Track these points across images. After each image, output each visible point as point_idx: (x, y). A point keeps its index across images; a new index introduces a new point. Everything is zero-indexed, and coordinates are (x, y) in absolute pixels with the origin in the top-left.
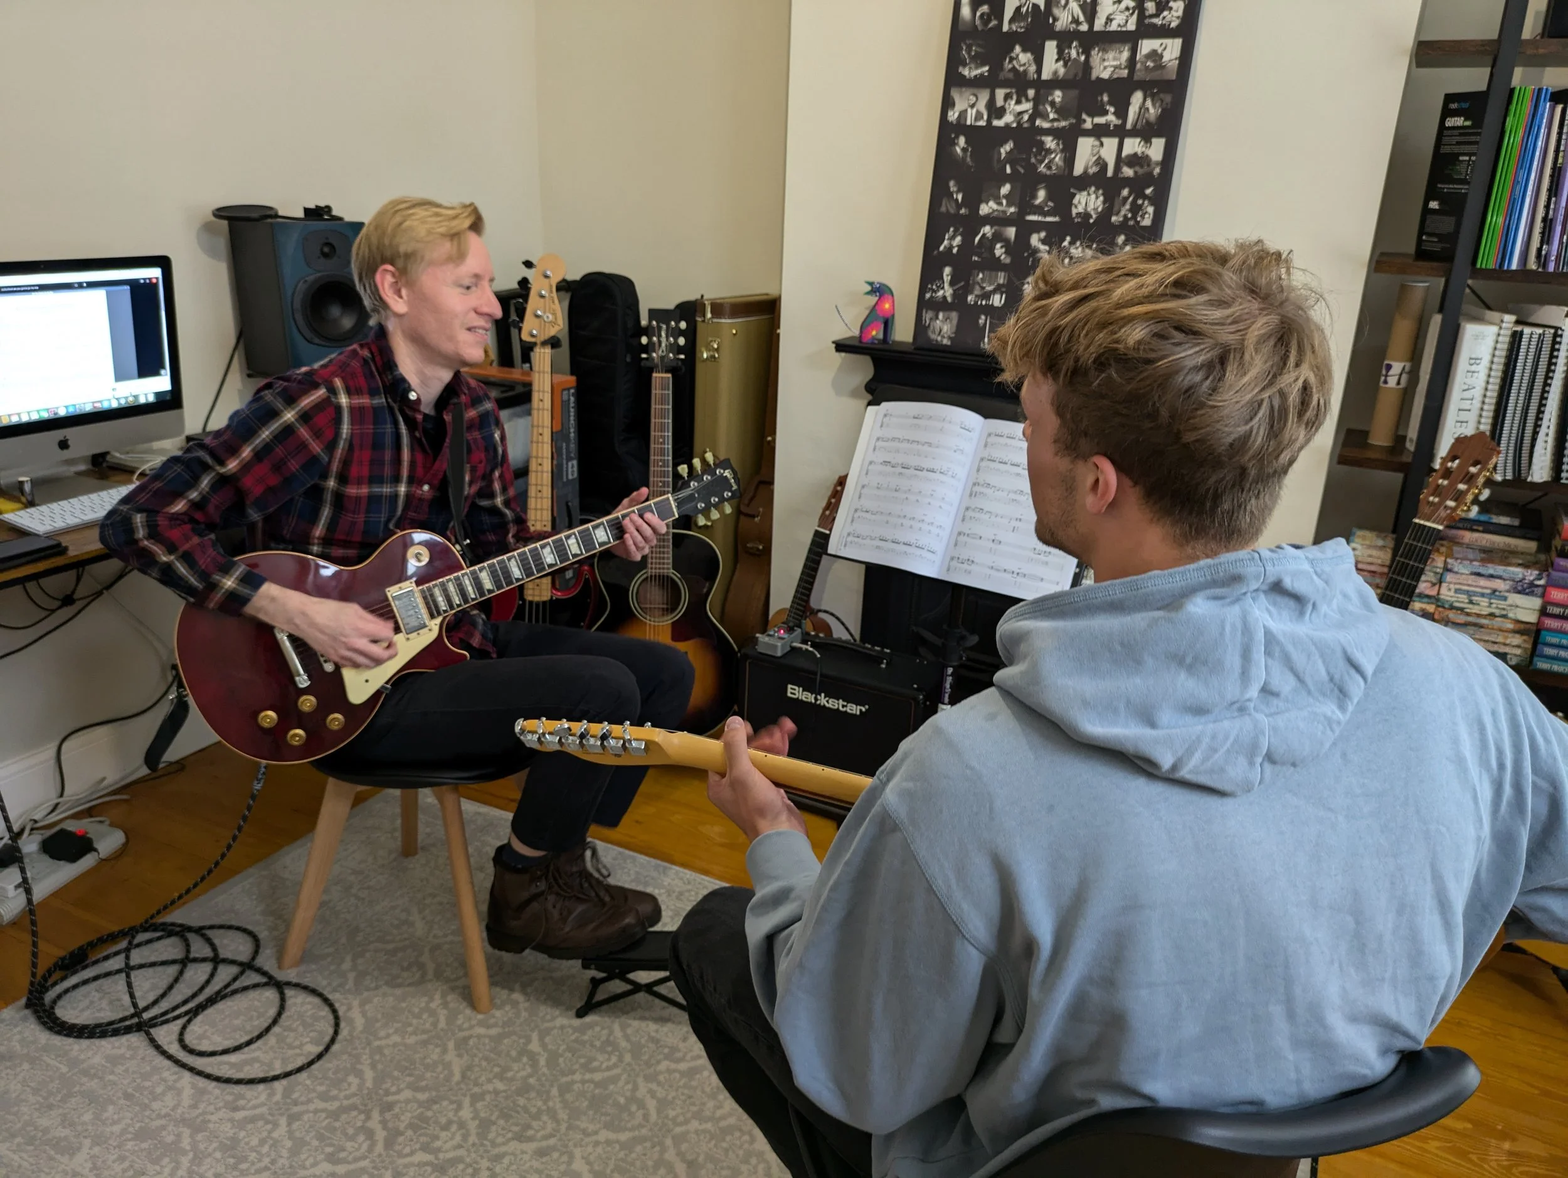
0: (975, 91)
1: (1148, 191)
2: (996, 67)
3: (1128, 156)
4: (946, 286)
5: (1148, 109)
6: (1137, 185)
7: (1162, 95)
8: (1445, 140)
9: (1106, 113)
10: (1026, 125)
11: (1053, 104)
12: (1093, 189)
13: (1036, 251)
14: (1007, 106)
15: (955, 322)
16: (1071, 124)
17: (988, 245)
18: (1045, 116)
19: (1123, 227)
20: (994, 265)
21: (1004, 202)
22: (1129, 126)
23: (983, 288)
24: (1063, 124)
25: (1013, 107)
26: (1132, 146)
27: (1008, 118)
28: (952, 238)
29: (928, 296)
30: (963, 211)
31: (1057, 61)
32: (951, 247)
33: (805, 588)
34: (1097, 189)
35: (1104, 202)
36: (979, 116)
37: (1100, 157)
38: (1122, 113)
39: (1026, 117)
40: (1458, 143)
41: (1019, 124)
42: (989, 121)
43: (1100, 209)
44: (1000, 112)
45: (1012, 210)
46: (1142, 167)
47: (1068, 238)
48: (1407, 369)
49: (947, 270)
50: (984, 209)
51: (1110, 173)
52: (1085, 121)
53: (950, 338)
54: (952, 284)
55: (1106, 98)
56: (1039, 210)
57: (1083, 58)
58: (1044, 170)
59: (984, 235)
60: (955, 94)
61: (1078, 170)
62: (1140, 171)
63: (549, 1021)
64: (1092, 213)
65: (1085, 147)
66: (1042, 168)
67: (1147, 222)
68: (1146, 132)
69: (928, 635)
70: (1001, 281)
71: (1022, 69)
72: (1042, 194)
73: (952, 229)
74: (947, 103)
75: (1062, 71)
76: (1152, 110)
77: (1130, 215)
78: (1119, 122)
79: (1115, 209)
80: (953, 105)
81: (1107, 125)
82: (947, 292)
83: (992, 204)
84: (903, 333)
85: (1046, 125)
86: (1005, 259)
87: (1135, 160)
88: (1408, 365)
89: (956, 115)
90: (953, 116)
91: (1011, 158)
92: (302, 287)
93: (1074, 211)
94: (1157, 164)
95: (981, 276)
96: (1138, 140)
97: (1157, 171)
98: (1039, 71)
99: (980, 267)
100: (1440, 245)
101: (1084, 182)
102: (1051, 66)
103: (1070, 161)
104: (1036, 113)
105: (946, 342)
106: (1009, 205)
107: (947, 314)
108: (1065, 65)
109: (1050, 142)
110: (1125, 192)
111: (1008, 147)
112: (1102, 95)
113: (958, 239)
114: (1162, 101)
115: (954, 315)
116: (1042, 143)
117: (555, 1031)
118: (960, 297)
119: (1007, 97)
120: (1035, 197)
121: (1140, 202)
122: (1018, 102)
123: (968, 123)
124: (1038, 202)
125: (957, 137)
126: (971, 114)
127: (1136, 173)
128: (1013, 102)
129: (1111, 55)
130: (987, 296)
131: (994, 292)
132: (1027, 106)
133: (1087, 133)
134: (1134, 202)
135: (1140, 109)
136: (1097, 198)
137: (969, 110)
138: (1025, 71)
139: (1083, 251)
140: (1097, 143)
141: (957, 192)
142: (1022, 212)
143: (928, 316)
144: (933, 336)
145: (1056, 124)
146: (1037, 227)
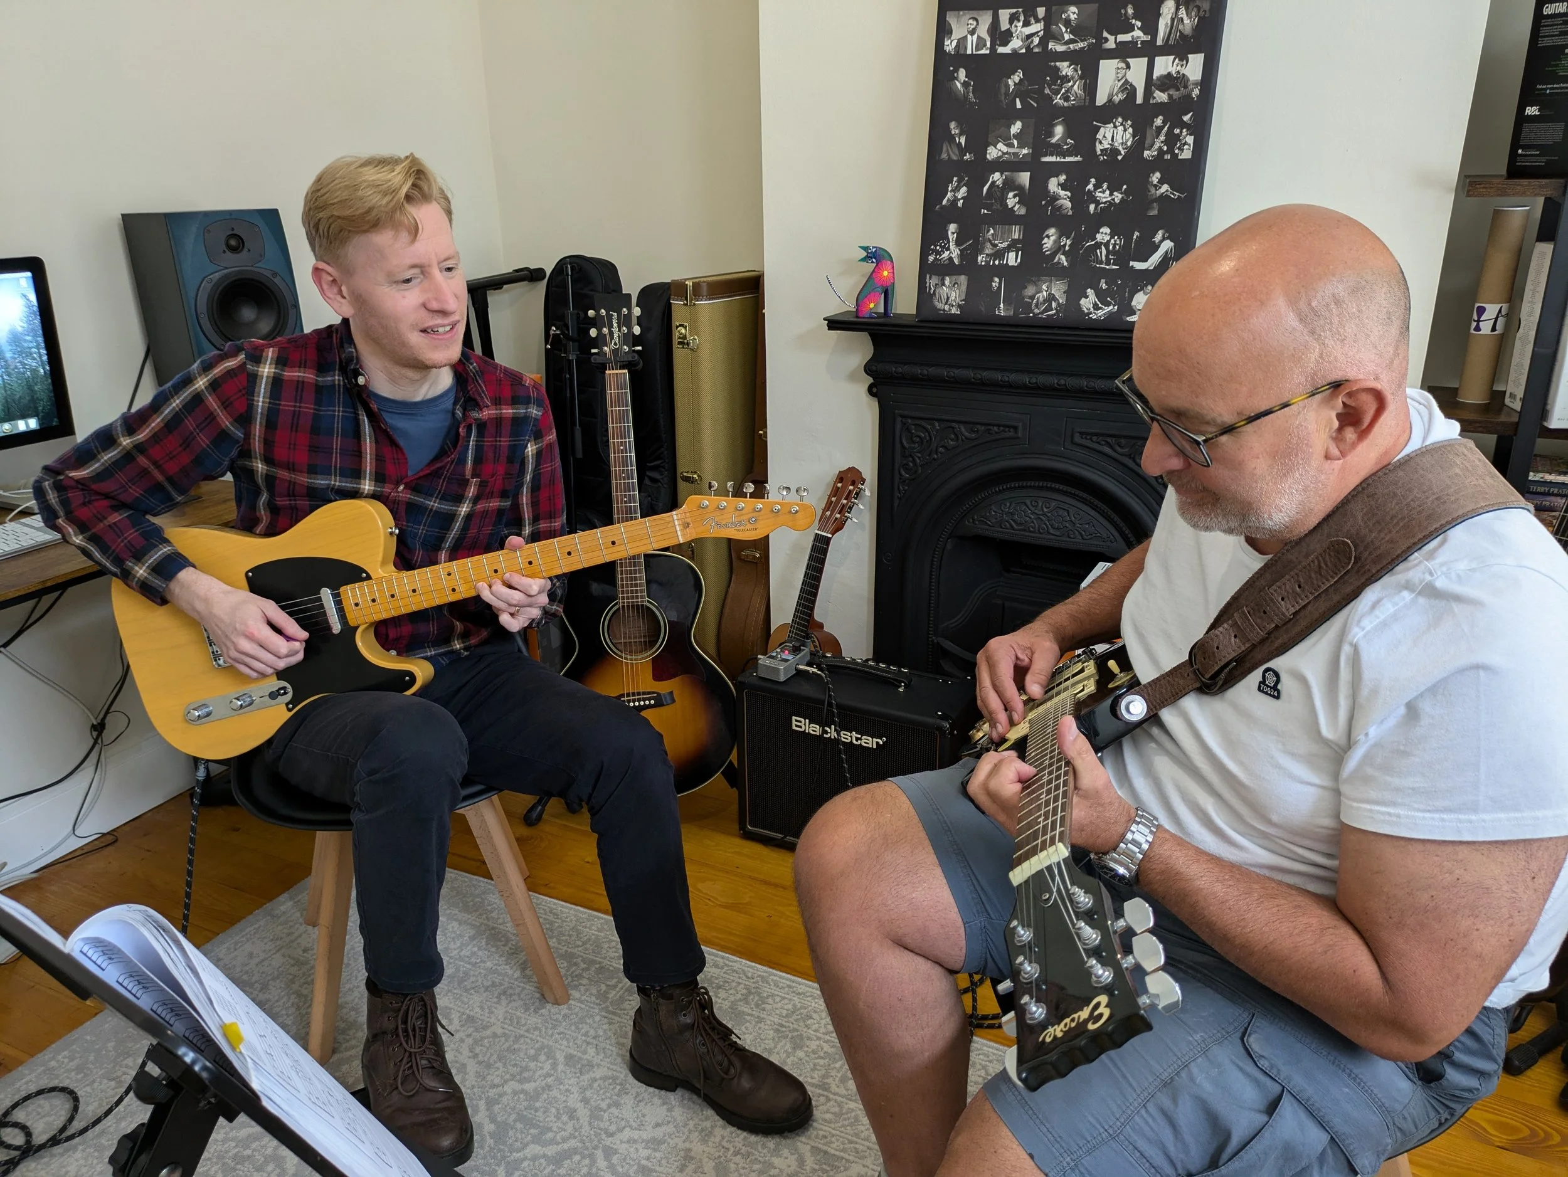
0: (974, 14)
1: (1186, 118)
3: (1158, 79)
4: (952, 246)
5: (1182, 19)
6: (1172, 112)
8: (1544, 31)
9: (1131, 28)
10: (1036, 50)
11: (1067, 23)
12: (1120, 120)
13: (1056, 198)
14: (1013, 29)
15: (964, 288)
17: (998, 194)
18: (1058, 38)
19: (1158, 163)
20: (1007, 218)
21: (1015, 142)
22: (1159, 42)
23: (995, 246)
24: (1081, 45)
26: (1165, 65)
27: (1016, 44)
28: (956, 189)
29: (931, 258)
30: (967, 157)
32: (956, 200)
33: (806, 600)
34: (1125, 119)
35: (1134, 136)
36: (981, 43)
37: (1127, 82)
39: (1036, 40)
41: (1028, 49)
42: (993, 48)
43: (1129, 144)
45: (1025, 151)
46: (1178, 90)
47: (1093, 180)
48: (1504, 312)
49: (952, 227)
50: (993, 153)
51: (1139, 100)
52: (1107, 40)
53: (959, 306)
55: (1130, 11)
56: (1057, 149)
58: (1061, 102)
59: (993, 182)
60: (951, 19)
61: (1101, 99)
62: (1176, 94)
63: (519, 1151)
64: (1120, 148)
65: (1109, 73)
66: (1058, 100)
67: (1186, 154)
68: (1180, 48)
69: (948, 645)
70: (1016, 237)
72: (1059, 130)
73: (955, 179)
74: (943, 30)
76: (1187, 21)
77: (1165, 148)
78: (1148, 38)
79: (1148, 142)
80: (950, 32)
81: (1133, 43)
82: (954, 252)
83: (1000, 146)
84: (905, 304)
85: (1060, 48)
86: (1020, 210)
87: (1170, 82)
88: (1505, 306)
89: (954, 43)
90: (950, 45)
91: (1021, 91)
92: (207, 287)
93: (1099, 147)
94: (1196, 84)
95: (992, 231)
96: (1172, 57)
97: (1196, 92)
99: (991, 221)
100: (1544, 159)
101: (1109, 113)
103: (1091, 89)
104: (1049, 35)
105: (954, 311)
106: (1021, 146)
107: (954, 278)
109: (1066, 69)
110: (1159, 121)
111: (1017, 77)
112: (1125, 8)
113: (964, 189)
115: (963, 279)
116: (1058, 69)
117: (526, 1164)
118: (968, 256)
119: (1013, 18)
120: (1051, 134)
121: (1177, 131)
122: (1026, 24)
124: (1054, 140)
125: (956, 70)
126: (972, 41)
127: (1170, 96)
128: (1021, 24)
130: (1000, 254)
131: (1008, 249)
132: (1036, 27)
133: (1110, 55)
134: (1170, 134)
135: (1173, 20)
136: (1125, 130)
137: (969, 36)
139: (1111, 194)
140: (1123, 65)
141: (960, 134)
142: (1036, 154)
143: (932, 282)
144: (940, 306)
145: (1071, 46)
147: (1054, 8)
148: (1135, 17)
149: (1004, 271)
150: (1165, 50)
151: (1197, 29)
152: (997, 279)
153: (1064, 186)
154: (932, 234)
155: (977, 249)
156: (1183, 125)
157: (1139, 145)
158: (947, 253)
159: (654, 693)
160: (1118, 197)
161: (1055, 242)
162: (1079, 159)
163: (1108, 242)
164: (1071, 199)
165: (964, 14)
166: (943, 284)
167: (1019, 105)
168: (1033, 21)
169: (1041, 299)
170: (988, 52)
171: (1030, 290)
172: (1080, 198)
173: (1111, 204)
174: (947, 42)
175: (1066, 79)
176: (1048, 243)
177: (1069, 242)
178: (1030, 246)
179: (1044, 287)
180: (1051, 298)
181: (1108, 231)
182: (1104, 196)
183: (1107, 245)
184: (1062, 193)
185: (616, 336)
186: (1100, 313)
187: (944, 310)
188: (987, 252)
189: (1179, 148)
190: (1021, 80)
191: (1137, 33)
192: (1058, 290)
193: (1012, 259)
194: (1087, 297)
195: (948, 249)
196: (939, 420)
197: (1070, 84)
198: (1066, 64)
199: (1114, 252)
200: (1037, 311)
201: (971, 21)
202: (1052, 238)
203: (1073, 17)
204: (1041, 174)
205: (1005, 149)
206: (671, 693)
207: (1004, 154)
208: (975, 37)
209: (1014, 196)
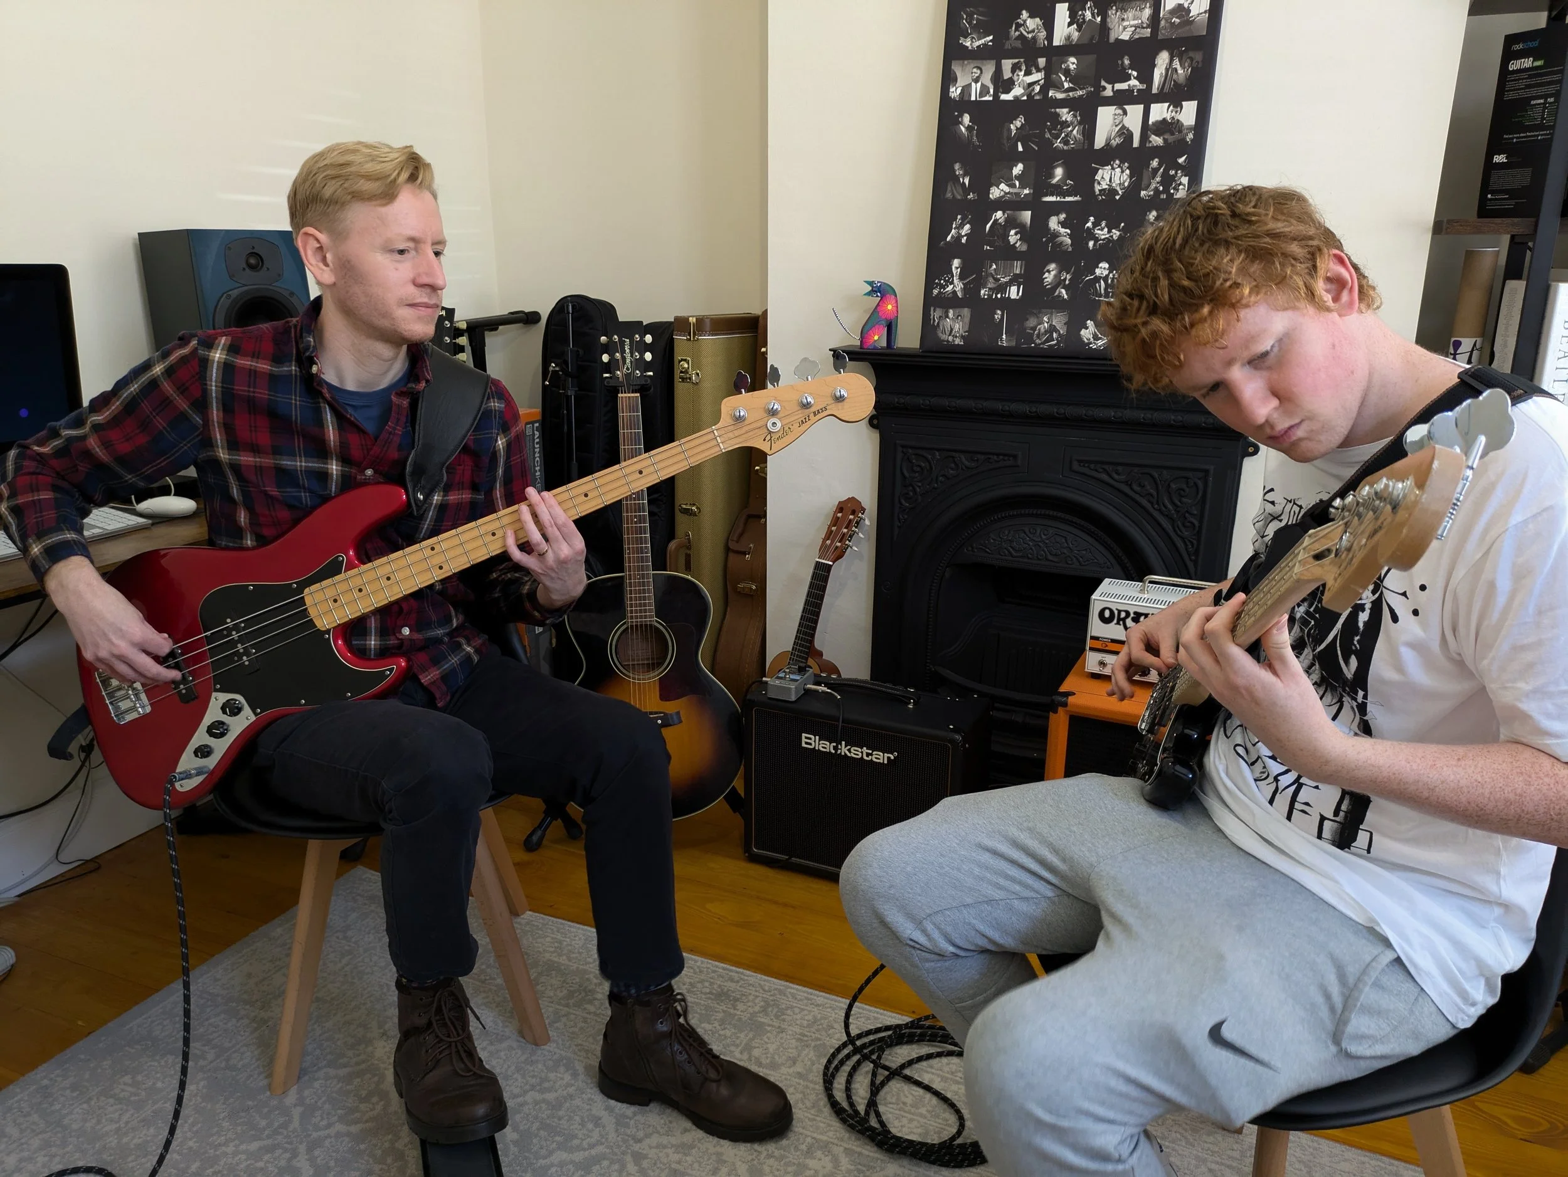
0: (978, 63)
1: (1181, 160)
3: (1156, 123)
4: (956, 280)
5: (1176, 70)
6: (1168, 154)
7: (1191, 54)
8: (1509, 86)
9: (1128, 78)
10: (1037, 97)
11: (1067, 72)
12: (1117, 162)
13: (1056, 235)
14: (1015, 78)
15: (967, 320)
16: (1088, 93)
17: (1001, 231)
18: (1058, 87)
20: (1010, 253)
21: (1017, 183)
22: (1155, 91)
23: (997, 280)
24: (1080, 93)
25: (1022, 78)
26: (1160, 112)
27: (1017, 91)
28: (961, 226)
29: (935, 292)
30: (971, 196)
31: (1070, 24)
32: (960, 237)
33: (807, 627)
34: (1122, 162)
35: (1131, 176)
36: (984, 90)
37: (1124, 127)
38: (1146, 77)
39: (1037, 88)
40: (1528, 86)
41: (1030, 96)
42: (996, 96)
43: (1126, 184)
44: (1008, 85)
45: (1027, 191)
46: (1173, 134)
47: (1092, 219)
48: (1478, 346)
49: (956, 263)
50: (995, 193)
51: (1136, 144)
52: (1104, 88)
53: (962, 337)
54: (961, 278)
55: (1127, 62)
56: (1057, 190)
57: (1099, 19)
58: (1061, 145)
59: (996, 220)
60: (956, 68)
61: (1099, 142)
63: (545, 1158)
64: (1118, 188)
66: (1058, 144)
69: (947, 673)
70: (1018, 272)
71: (1030, 36)
72: (1059, 172)
73: (959, 217)
74: (948, 78)
75: (1076, 35)
76: (1180, 71)
79: (1144, 183)
80: (955, 80)
81: (1130, 91)
82: (957, 286)
83: (1003, 186)
84: (909, 338)
85: (1060, 96)
87: (1164, 127)
88: (1479, 340)
90: (955, 92)
91: (1022, 136)
93: (1097, 188)
94: (1190, 129)
95: (994, 266)
96: (1167, 105)
97: (1191, 136)
98: (1050, 36)
99: (993, 257)
100: (1513, 202)
101: (1107, 156)
102: (1063, 29)
104: (1049, 83)
105: (958, 341)
106: (1022, 187)
107: (957, 310)
108: (1079, 29)
109: (1065, 114)
110: (1155, 163)
111: (1018, 123)
112: (1122, 59)
113: (967, 227)
114: (1192, 59)
115: (966, 312)
117: (553, 1170)
118: (971, 290)
119: (1015, 68)
120: (1052, 176)
121: (1172, 172)
122: (1028, 73)
123: (973, 98)
124: (1054, 181)
125: (961, 116)
126: (976, 88)
127: (1165, 140)
128: (1023, 73)
129: (1130, 14)
130: (1002, 288)
131: (1010, 283)
133: (1108, 102)
134: (1165, 175)
135: (1167, 70)
136: (1123, 172)
137: (973, 84)
138: (1034, 38)
139: (1109, 232)
140: (1120, 111)
141: (964, 176)
143: (936, 314)
144: (944, 337)
145: (1071, 94)
146: (1055, 209)
147: (1054, 59)
148: (1132, 67)
149: (1006, 303)
150: (1160, 98)
151: (1190, 79)
152: (999, 312)
153: (1064, 224)
154: (936, 268)
155: (980, 283)
156: (1178, 167)
157: (1136, 185)
158: (951, 287)
159: (661, 713)
160: (1116, 234)
161: (1055, 276)
162: (1078, 198)
163: (1107, 276)
164: (1071, 236)
165: (969, 63)
166: (947, 316)
167: (1020, 149)
168: (1034, 70)
169: (1042, 330)
170: (991, 99)
171: (1031, 322)
172: (1080, 235)
173: (1109, 240)
174: (952, 89)
175: (1065, 124)
176: (1049, 278)
177: (1069, 277)
178: (1031, 280)
179: (1045, 319)
180: (1052, 329)
181: (1107, 266)
182: (1102, 233)
183: (1106, 279)
184: (1062, 231)
185: (628, 361)
186: (1100, 343)
187: (948, 341)
188: (989, 286)
189: (1174, 189)
190: (1022, 124)
191: (1134, 82)
192: (1059, 321)
193: (1014, 293)
194: (1087, 328)
195: (952, 283)
196: (938, 450)
197: (1070, 129)
198: (1065, 110)
200: (1038, 341)
201: (975, 70)
202: (1053, 273)
203: (1072, 67)
204: (1042, 213)
205: (1007, 189)
206: (678, 713)
207: (1006, 193)
208: (979, 85)
209: (1016, 234)
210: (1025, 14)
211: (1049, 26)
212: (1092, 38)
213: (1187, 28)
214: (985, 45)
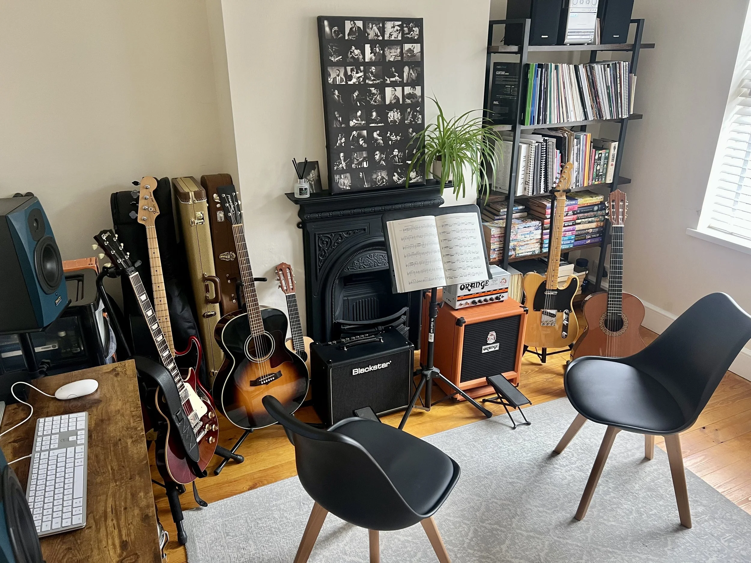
0: (337, 68)
1: (418, 109)
2: (345, 57)
4: (343, 162)
7: (416, 68)
8: (496, 79)
9: (395, 76)
10: (362, 83)
11: (372, 73)
13: (377, 140)
14: (353, 75)
15: (349, 178)
16: (381, 81)
18: (369, 79)
19: (410, 125)
20: (360, 149)
21: (359, 119)
24: (378, 81)
25: (355, 75)
27: (354, 80)
28: (341, 139)
30: (343, 126)
31: (371, 53)
36: (342, 80)
38: (401, 76)
39: (361, 79)
40: (503, 81)
42: (346, 82)
44: (350, 78)
45: (363, 122)
46: (414, 99)
47: (389, 132)
49: (342, 155)
50: (352, 124)
51: (401, 103)
53: (349, 186)
54: (344, 161)
56: (374, 121)
57: (382, 52)
59: (354, 135)
60: (327, 69)
61: (388, 102)
64: (397, 120)
66: (372, 102)
67: (420, 122)
71: (356, 57)
72: (374, 114)
74: (324, 75)
75: (374, 58)
76: (413, 74)
77: (412, 120)
78: (401, 80)
81: (396, 81)
83: (354, 121)
85: (371, 83)
86: (365, 146)
89: (332, 80)
91: (359, 99)
93: (389, 120)
94: (420, 97)
95: (356, 155)
97: (420, 100)
98: (364, 58)
100: (502, 117)
101: (391, 107)
102: (369, 56)
103: (384, 98)
104: (366, 78)
105: (348, 188)
106: (362, 121)
107: (345, 175)
108: (375, 55)
109: (373, 90)
110: (409, 110)
111: (356, 94)
113: (344, 139)
114: (417, 70)
115: (348, 175)
116: (371, 91)
118: (349, 165)
119: (352, 70)
120: (372, 116)
121: (415, 113)
122: (357, 73)
123: (338, 83)
124: (373, 118)
126: (338, 79)
127: (411, 101)
128: (355, 73)
129: (393, 51)
130: (360, 163)
131: (363, 161)
132: (361, 74)
133: (389, 85)
135: (408, 74)
138: (358, 58)
139: (396, 137)
140: (394, 90)
141: (339, 117)
142: (368, 123)
144: (342, 187)
146: (375, 129)
147: (366, 67)
150: (407, 85)
151: (417, 77)
152: (361, 173)
153: (379, 135)
155: (352, 162)
156: (417, 111)
157: (403, 119)
158: (341, 165)
159: (273, 374)
160: (399, 138)
161: (379, 156)
162: (383, 124)
163: (398, 154)
164: (382, 140)
165: (334, 68)
166: (341, 178)
167: (359, 105)
168: (359, 72)
169: (379, 179)
170: (345, 83)
171: (374, 176)
172: (386, 139)
173: (396, 140)
174: (329, 79)
175: (374, 94)
176: (377, 157)
177: (384, 156)
178: (370, 158)
179: (379, 174)
180: (383, 178)
181: (397, 151)
182: (394, 138)
183: (397, 156)
184: (379, 138)
185: (232, 207)
186: (400, 181)
187: (344, 188)
188: (355, 163)
189: (417, 120)
190: (358, 94)
191: (397, 78)
192: (384, 174)
193: (365, 165)
194: (395, 176)
195: (341, 163)
196: (333, 233)
197: (376, 96)
198: (373, 89)
199: (400, 158)
200: (379, 184)
201: (337, 71)
202: (378, 155)
203: (374, 71)
205: (356, 122)
206: (280, 372)
207: (356, 124)
208: (339, 77)
209: (362, 140)
210: (353, 48)
211: (363, 53)
212: (380, 59)
213: (414, 58)
214: (339, 60)
